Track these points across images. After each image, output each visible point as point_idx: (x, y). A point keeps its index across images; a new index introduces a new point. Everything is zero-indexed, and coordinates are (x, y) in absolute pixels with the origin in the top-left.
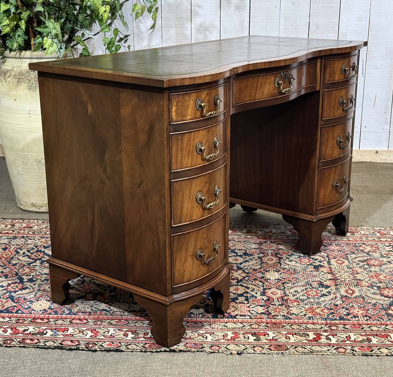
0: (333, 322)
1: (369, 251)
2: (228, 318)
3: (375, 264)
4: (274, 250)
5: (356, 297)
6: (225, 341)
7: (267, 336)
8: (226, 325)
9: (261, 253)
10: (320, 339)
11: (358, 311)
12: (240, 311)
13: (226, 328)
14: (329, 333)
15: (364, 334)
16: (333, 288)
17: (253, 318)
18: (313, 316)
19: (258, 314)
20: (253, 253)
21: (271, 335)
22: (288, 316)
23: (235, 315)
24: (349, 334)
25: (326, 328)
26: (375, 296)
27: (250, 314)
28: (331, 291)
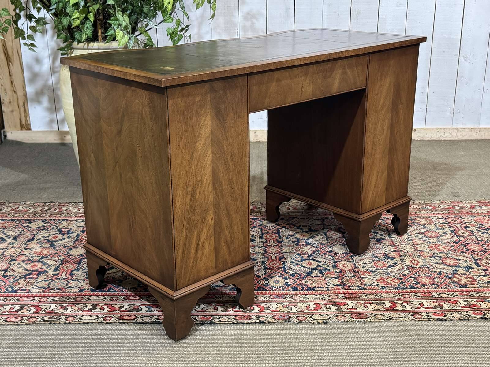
0: (404, 290)
1: (425, 224)
2: (307, 290)
3: (433, 236)
4: (336, 225)
5: (421, 267)
6: (309, 312)
7: (347, 305)
8: (307, 297)
9: (325, 228)
10: (396, 307)
11: (426, 280)
12: (317, 283)
13: (307, 299)
14: (403, 301)
15: (435, 301)
16: (398, 259)
17: (331, 289)
18: (386, 286)
19: (334, 285)
20: (318, 229)
21: (350, 304)
22: (362, 286)
23: (313, 287)
24: (421, 301)
25: (399, 296)
26: (438, 265)
27: (326, 286)
28: (397, 262)
